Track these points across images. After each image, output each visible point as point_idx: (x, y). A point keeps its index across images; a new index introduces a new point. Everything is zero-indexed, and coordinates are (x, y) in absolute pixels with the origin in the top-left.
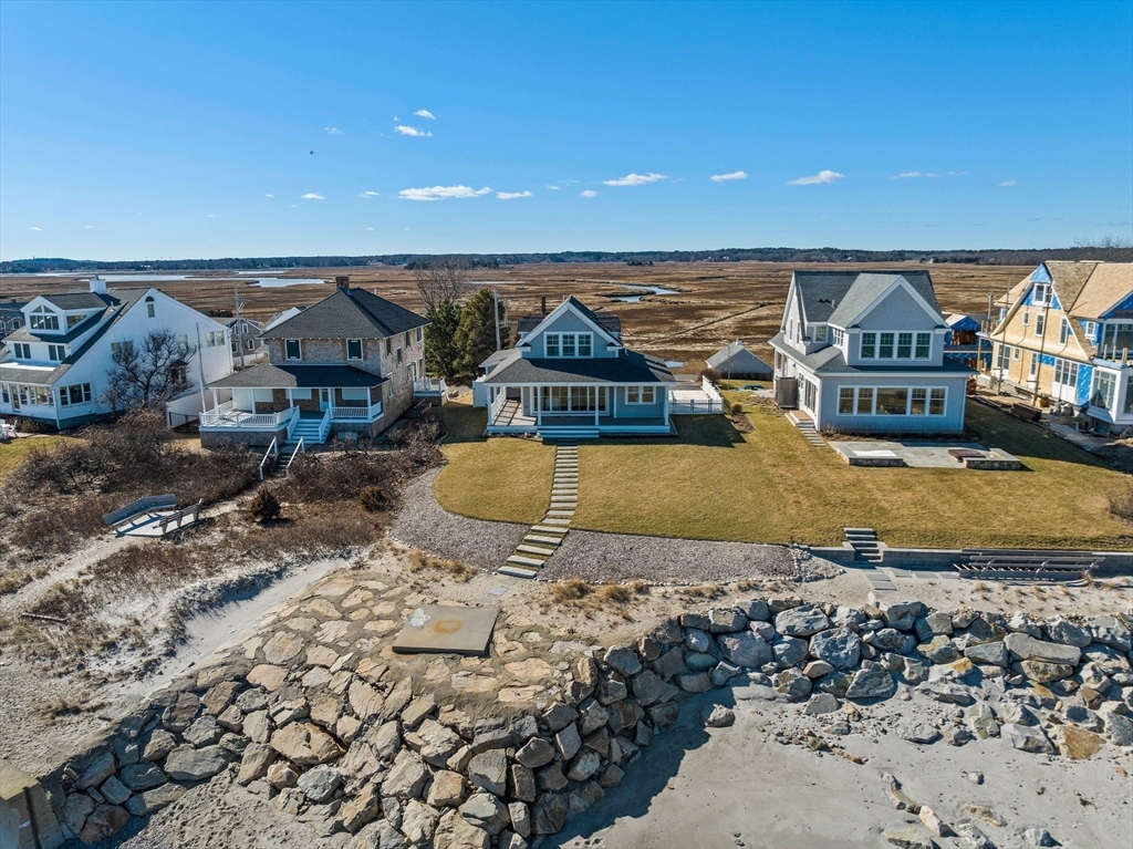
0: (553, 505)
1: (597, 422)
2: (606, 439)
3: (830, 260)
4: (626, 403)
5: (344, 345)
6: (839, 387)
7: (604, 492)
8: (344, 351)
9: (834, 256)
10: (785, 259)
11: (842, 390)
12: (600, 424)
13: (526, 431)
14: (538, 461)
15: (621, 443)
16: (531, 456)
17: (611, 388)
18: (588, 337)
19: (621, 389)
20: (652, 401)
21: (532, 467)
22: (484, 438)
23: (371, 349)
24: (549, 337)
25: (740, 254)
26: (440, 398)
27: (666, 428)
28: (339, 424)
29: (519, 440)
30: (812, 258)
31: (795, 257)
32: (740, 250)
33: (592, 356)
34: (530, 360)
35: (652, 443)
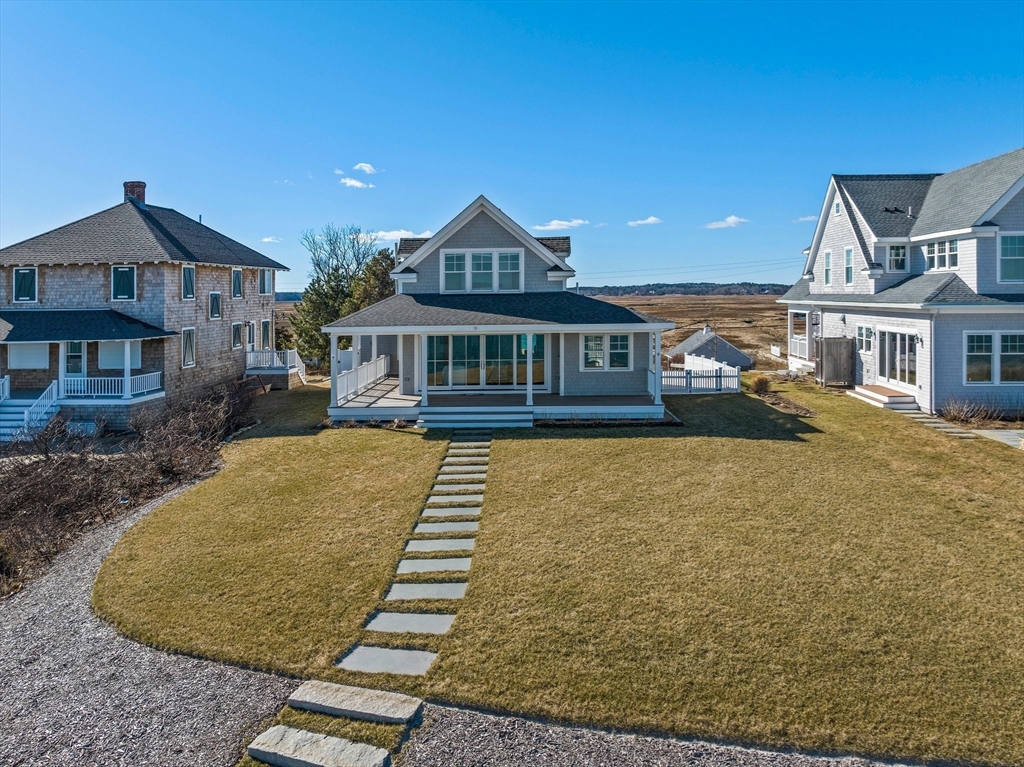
0: (398, 593)
1: (530, 401)
2: (545, 428)
3: (749, 293)
4: (582, 368)
5: (107, 276)
6: (965, 333)
7: (545, 548)
8: (106, 286)
9: (753, 290)
10: (707, 293)
11: (971, 338)
12: (536, 403)
13: (396, 416)
14: (402, 470)
15: (576, 436)
16: (392, 459)
17: (556, 337)
18: (516, 257)
19: (572, 338)
20: (626, 365)
21: (384, 483)
22: (315, 429)
23: (149, 282)
24: (448, 258)
25: (665, 288)
26: (285, 378)
27: (658, 411)
28: (73, 408)
29: (381, 431)
30: (732, 291)
31: (715, 291)
32: (664, 285)
33: (522, 289)
34: (415, 296)
35: (637, 436)
